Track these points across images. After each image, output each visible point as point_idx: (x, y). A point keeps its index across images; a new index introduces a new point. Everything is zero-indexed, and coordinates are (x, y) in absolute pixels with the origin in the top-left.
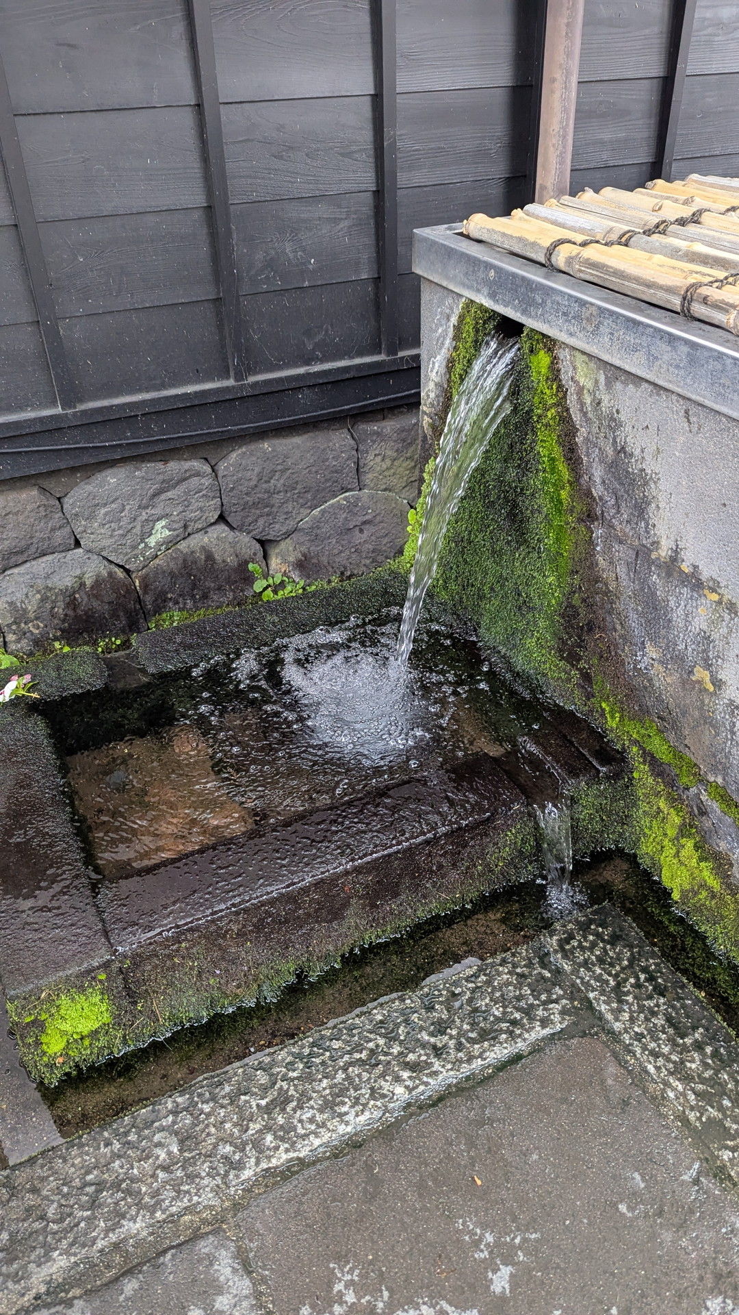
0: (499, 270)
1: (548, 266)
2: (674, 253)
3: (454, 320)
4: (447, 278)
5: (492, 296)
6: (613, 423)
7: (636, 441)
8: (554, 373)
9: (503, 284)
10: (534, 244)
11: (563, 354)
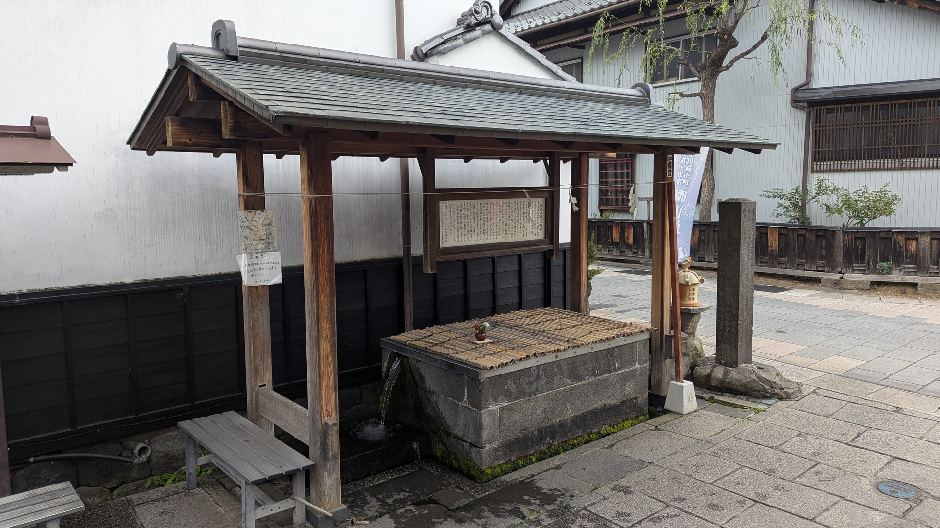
0: (397, 346)
1: (406, 345)
2: (426, 342)
3: (389, 355)
4: (388, 347)
5: (396, 350)
6: (418, 369)
7: (422, 371)
8: (408, 362)
9: (398, 348)
10: (403, 341)
11: (409, 359)
